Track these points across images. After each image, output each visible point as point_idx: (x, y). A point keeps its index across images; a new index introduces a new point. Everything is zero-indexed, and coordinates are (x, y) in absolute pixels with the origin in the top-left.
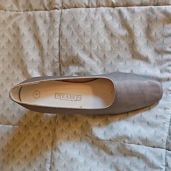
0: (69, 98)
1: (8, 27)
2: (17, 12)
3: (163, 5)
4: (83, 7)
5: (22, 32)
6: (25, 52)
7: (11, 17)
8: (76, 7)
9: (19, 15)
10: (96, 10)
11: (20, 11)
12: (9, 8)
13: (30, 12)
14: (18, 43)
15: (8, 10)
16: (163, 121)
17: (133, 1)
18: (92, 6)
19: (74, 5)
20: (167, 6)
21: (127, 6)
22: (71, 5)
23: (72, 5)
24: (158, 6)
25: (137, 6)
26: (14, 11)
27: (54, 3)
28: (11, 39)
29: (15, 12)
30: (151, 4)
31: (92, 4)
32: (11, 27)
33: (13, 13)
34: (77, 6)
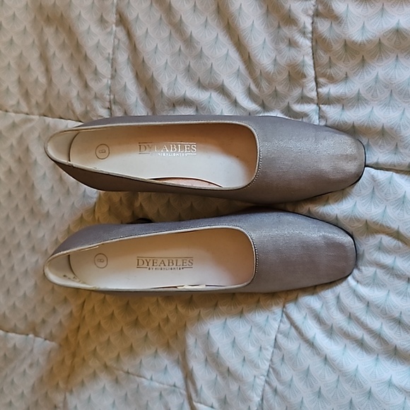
0: (167, 264)
1: (9, 143)
2: (28, 116)
5: (33, 157)
6: (37, 198)
7: (14, 126)
9: (30, 120)
11: (33, 114)
12: (12, 106)
13: (50, 119)
14: (26, 176)
15: (10, 110)
26: (22, 113)
28: (14, 165)
29: (23, 116)
32: (15, 143)
33: (18, 118)
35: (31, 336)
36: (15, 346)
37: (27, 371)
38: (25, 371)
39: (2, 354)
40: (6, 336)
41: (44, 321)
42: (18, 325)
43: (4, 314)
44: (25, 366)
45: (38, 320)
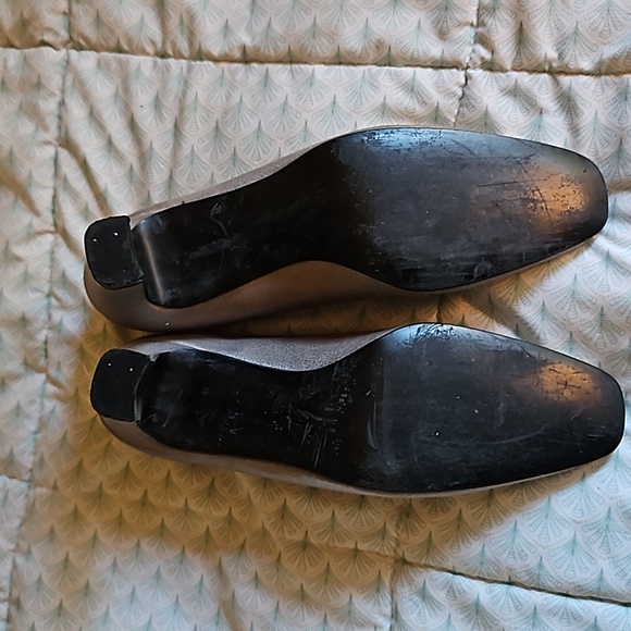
3: (407, 66)
4: (144, 53)
8: (120, 50)
10: (190, 69)
17: (310, 48)
18: (174, 53)
19: (112, 44)
20: (418, 69)
21: (291, 62)
22: (103, 42)
23: (106, 41)
24: (390, 65)
25: (324, 63)
27: (38, 26)
30: (370, 60)
31: (174, 45)
34: (126, 47)
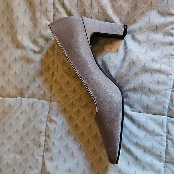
14: (8, 6)
16: (165, 87)
35: (19, 98)
36: (10, 104)
37: (20, 116)
38: (18, 117)
39: (2, 110)
40: (3, 100)
41: (28, 87)
42: (11, 92)
43: (2, 86)
44: (18, 114)
45: (25, 87)
